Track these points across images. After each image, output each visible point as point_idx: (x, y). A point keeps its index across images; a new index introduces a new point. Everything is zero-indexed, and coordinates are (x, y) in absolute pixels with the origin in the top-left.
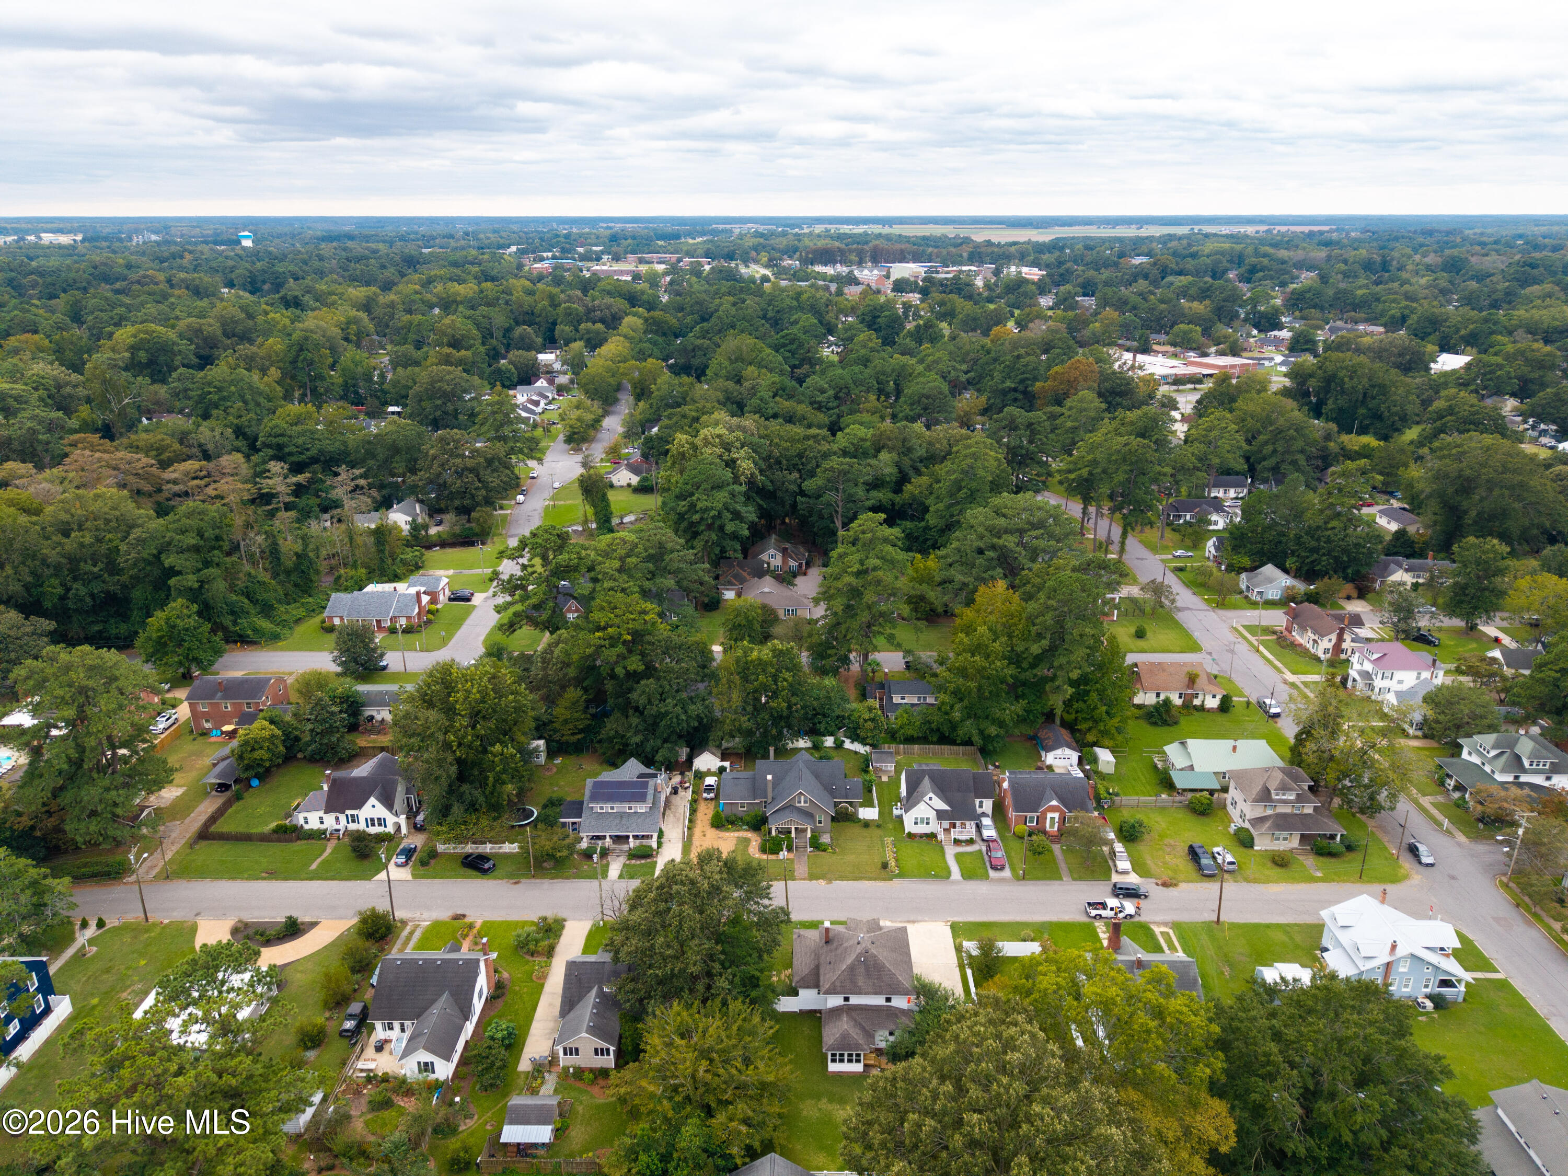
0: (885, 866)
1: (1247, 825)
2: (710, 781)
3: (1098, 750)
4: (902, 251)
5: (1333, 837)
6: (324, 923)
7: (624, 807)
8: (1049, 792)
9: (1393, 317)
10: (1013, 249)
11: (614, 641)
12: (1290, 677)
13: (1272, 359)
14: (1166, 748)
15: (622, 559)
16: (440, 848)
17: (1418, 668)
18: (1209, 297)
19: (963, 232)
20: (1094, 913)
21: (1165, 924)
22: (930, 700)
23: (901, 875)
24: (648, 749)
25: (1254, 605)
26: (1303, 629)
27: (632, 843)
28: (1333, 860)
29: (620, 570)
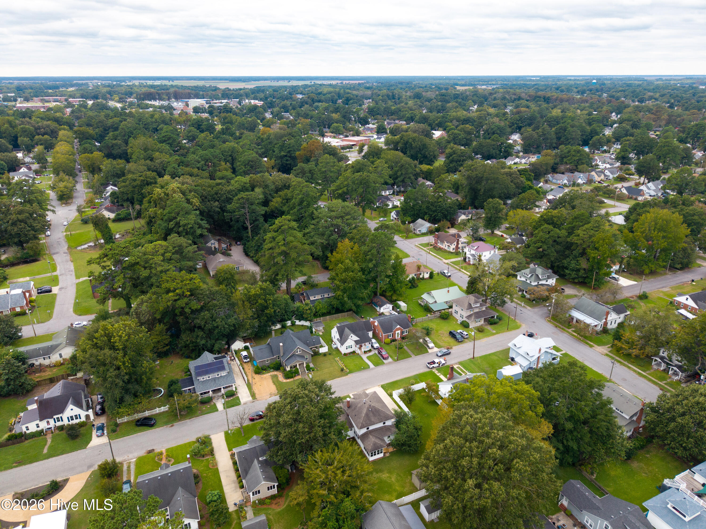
0: (342, 370)
1: (465, 319)
2: (245, 353)
3: (399, 302)
4: (189, 94)
5: (493, 317)
6: (72, 478)
7: (215, 375)
8: (394, 323)
9: (408, 117)
10: (242, 91)
11: (182, 296)
12: (446, 261)
13: (373, 137)
14: (423, 296)
15: (163, 255)
16: (119, 421)
17: (490, 250)
18: (339, 111)
19: (213, 84)
20: (431, 366)
21: (456, 364)
22: (326, 296)
23: (351, 372)
24: (209, 346)
25: (418, 236)
26: (442, 242)
27: (223, 391)
28: (496, 326)
29: (163, 260)
